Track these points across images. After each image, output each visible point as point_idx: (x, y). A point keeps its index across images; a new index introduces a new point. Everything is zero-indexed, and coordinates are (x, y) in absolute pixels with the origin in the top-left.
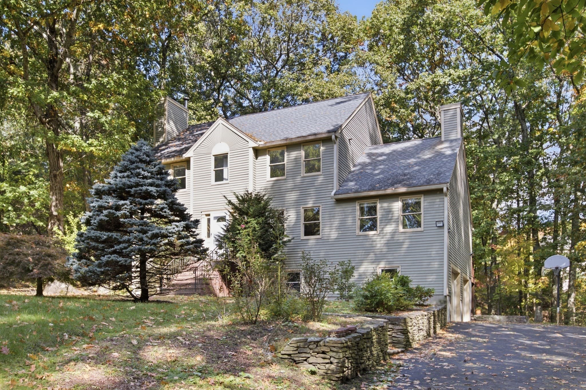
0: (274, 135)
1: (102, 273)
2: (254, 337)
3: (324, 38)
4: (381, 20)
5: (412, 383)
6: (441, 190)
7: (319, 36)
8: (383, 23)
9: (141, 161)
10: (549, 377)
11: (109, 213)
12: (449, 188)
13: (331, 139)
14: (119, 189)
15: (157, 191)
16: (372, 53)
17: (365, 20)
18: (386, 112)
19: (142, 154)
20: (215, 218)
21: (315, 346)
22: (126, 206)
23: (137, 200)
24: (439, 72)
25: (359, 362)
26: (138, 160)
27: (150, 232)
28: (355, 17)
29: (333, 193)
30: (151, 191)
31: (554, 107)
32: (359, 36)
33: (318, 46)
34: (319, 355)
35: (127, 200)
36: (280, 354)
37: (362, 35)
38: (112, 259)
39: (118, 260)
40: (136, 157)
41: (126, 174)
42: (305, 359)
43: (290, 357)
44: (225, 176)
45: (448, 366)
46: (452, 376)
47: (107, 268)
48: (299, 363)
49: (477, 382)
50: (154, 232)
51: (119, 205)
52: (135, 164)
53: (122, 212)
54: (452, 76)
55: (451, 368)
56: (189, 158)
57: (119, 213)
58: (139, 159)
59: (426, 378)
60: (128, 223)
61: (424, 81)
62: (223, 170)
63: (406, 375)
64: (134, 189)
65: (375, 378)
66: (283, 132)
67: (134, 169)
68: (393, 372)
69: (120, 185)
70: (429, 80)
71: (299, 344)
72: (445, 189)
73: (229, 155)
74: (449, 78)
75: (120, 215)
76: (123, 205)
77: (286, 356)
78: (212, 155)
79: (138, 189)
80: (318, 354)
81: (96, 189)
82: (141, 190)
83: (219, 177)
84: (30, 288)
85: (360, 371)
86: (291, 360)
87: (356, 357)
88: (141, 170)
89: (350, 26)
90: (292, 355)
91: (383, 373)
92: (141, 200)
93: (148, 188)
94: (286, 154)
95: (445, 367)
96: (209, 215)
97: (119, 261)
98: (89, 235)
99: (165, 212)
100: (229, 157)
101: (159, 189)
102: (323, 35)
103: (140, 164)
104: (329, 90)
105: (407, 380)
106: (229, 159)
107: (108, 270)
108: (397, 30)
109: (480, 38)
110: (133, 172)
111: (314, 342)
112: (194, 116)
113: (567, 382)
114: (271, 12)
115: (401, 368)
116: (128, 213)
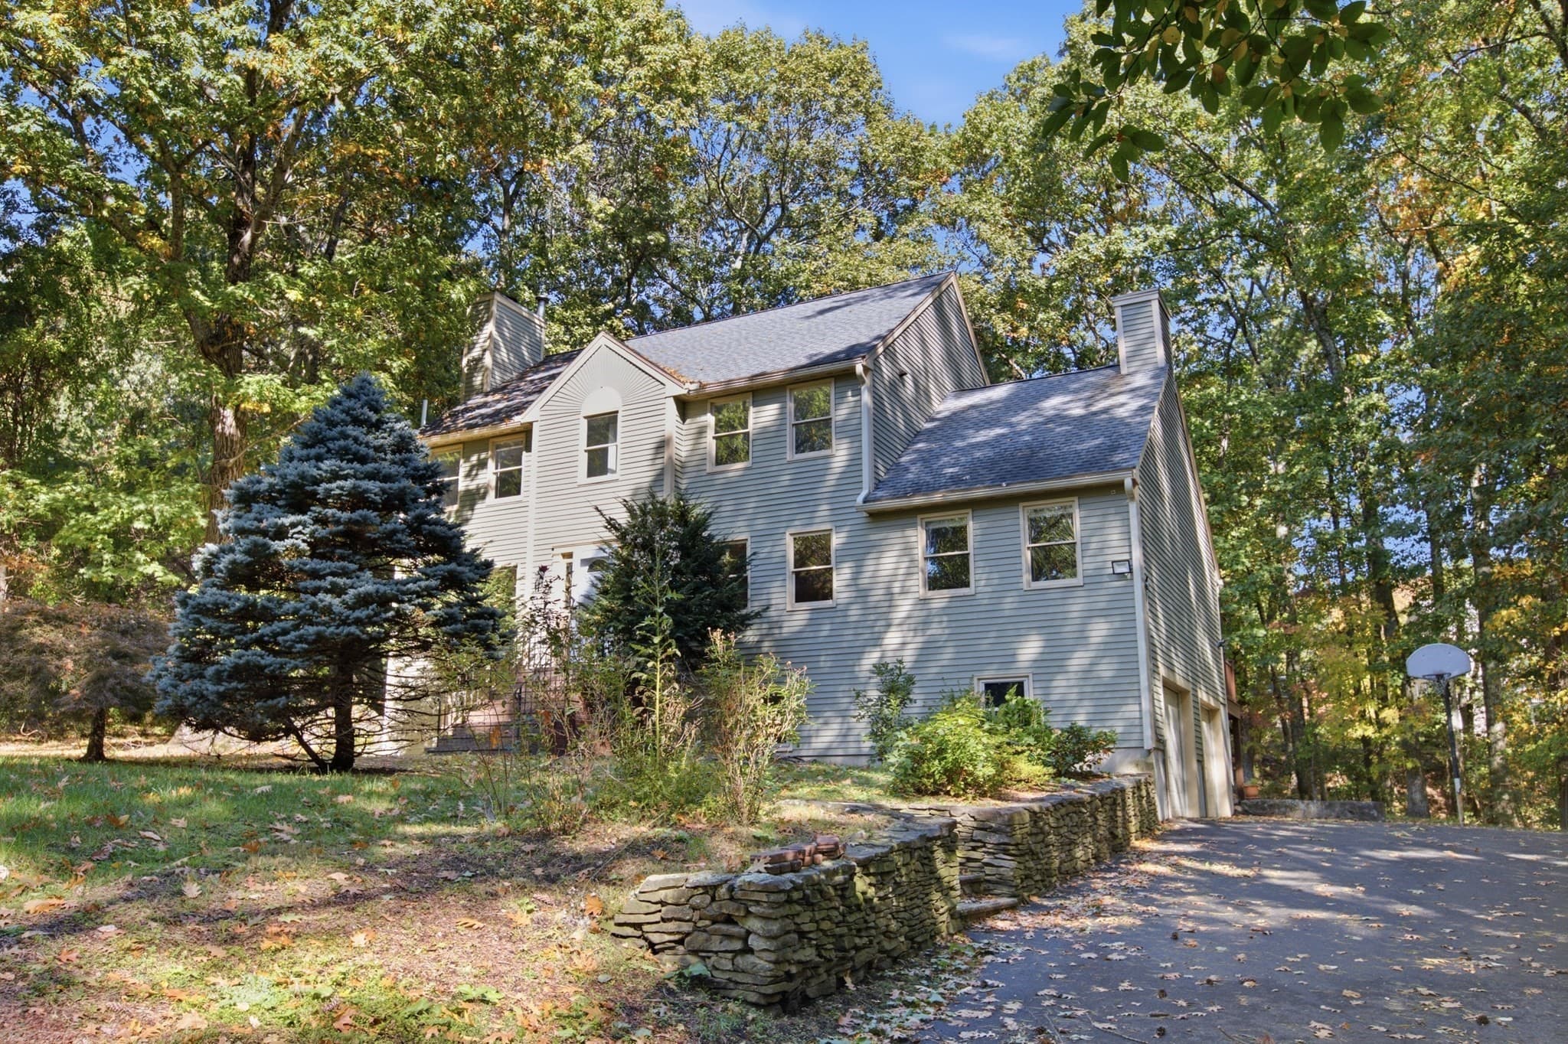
0: (728, 368)
1: (222, 696)
2: (553, 871)
3: (865, 168)
4: (984, 128)
5: (998, 1010)
6: (1119, 486)
7: (854, 167)
8: (988, 136)
9: (357, 421)
10: (1405, 987)
11: (256, 544)
12: (1139, 481)
13: (854, 372)
14: (290, 486)
15: (384, 491)
16: (966, 197)
17: (952, 131)
18: (1004, 321)
19: (358, 405)
20: (584, 562)
21: (708, 898)
22: (300, 528)
23: (330, 512)
24: (1118, 231)
25: (847, 945)
26: (348, 419)
27: (351, 592)
28: (933, 127)
29: (860, 499)
30: (367, 491)
31: (1398, 306)
32: (936, 162)
33: (852, 187)
34: (716, 926)
35: (304, 513)
36: (612, 923)
37: (944, 160)
38: (248, 662)
39: (263, 662)
40: (343, 411)
41: (313, 452)
42: (677, 937)
43: (639, 933)
44: (611, 464)
45: (1122, 952)
46: (1125, 985)
47: (234, 684)
48: (662, 950)
49: (1189, 1005)
50: (361, 590)
51: (283, 525)
52: (339, 428)
53: (288, 542)
54: (1150, 241)
55: (1129, 958)
56: (531, 424)
57: (278, 545)
58: (351, 416)
59: (1045, 992)
60: (301, 570)
61: (1087, 251)
62: (606, 450)
63: (990, 982)
64: (324, 485)
65: (896, 993)
66: (746, 361)
67: (334, 439)
68: (959, 972)
69: (291, 478)
70: (1098, 249)
71: (663, 892)
72: (1128, 482)
73: (619, 415)
74: (1146, 244)
75: (280, 550)
76: (293, 525)
77: (629, 931)
78: (581, 416)
79: (334, 485)
80: (714, 922)
81: (239, 489)
82: (342, 488)
83: (597, 465)
84: (130, 740)
85: (854, 971)
86: (642, 942)
87: (838, 931)
88: (350, 441)
89: (916, 143)
90: (646, 928)
91: (928, 978)
92: (339, 514)
93: (359, 483)
94: (752, 409)
95: (1114, 956)
96: (570, 555)
97: (266, 666)
98: (202, 601)
99: (399, 542)
100: (620, 419)
101: (387, 486)
102: (863, 164)
103: (350, 427)
104: (870, 275)
105: (986, 1000)
106: (620, 424)
107: (237, 689)
108: (1019, 149)
109: (1208, 158)
110: (331, 446)
111: (704, 887)
112: (566, 338)
113: (1457, 1005)
114: (739, 117)
115: (988, 958)
116: (304, 546)
